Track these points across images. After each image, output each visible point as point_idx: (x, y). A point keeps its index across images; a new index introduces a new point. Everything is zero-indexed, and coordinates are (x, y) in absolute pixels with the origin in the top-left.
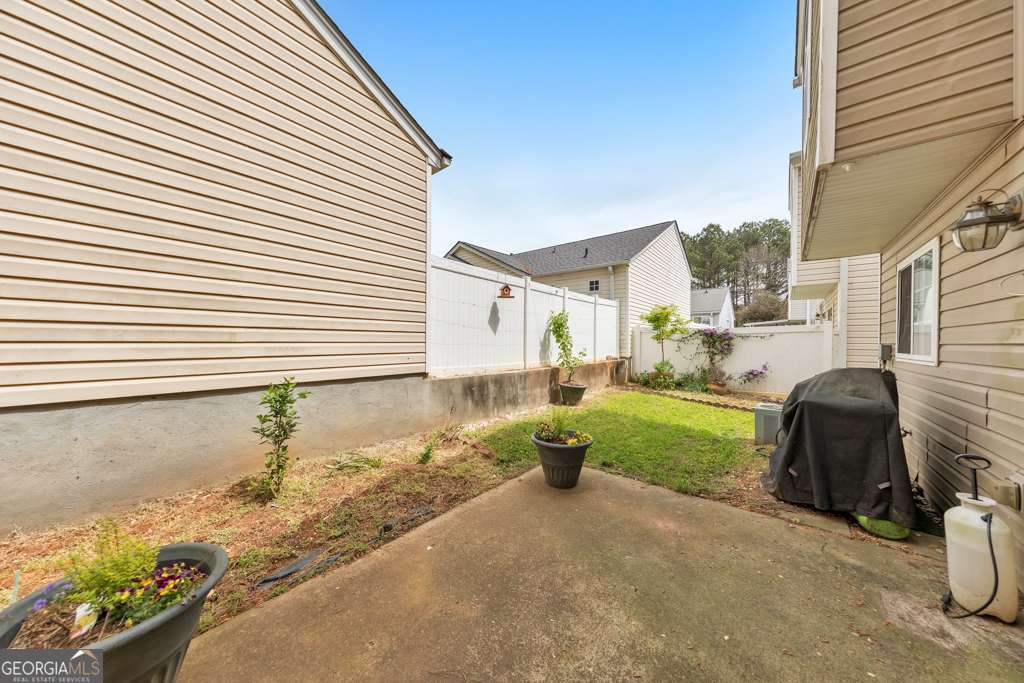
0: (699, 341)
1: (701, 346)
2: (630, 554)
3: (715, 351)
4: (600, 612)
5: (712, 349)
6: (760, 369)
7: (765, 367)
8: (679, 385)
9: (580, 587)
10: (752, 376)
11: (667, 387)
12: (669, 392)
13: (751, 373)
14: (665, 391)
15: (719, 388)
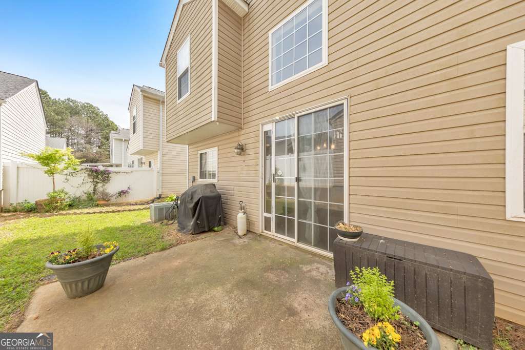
0: (86, 175)
1: (87, 178)
2: (185, 278)
3: (98, 181)
4: (208, 297)
5: (95, 180)
6: (126, 189)
7: (129, 188)
8: (71, 206)
9: (192, 301)
10: (122, 193)
11: (62, 209)
12: (64, 212)
13: (122, 192)
14: (62, 212)
15: (106, 203)
